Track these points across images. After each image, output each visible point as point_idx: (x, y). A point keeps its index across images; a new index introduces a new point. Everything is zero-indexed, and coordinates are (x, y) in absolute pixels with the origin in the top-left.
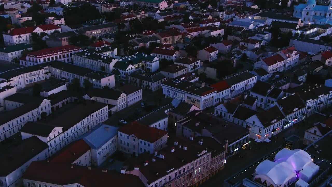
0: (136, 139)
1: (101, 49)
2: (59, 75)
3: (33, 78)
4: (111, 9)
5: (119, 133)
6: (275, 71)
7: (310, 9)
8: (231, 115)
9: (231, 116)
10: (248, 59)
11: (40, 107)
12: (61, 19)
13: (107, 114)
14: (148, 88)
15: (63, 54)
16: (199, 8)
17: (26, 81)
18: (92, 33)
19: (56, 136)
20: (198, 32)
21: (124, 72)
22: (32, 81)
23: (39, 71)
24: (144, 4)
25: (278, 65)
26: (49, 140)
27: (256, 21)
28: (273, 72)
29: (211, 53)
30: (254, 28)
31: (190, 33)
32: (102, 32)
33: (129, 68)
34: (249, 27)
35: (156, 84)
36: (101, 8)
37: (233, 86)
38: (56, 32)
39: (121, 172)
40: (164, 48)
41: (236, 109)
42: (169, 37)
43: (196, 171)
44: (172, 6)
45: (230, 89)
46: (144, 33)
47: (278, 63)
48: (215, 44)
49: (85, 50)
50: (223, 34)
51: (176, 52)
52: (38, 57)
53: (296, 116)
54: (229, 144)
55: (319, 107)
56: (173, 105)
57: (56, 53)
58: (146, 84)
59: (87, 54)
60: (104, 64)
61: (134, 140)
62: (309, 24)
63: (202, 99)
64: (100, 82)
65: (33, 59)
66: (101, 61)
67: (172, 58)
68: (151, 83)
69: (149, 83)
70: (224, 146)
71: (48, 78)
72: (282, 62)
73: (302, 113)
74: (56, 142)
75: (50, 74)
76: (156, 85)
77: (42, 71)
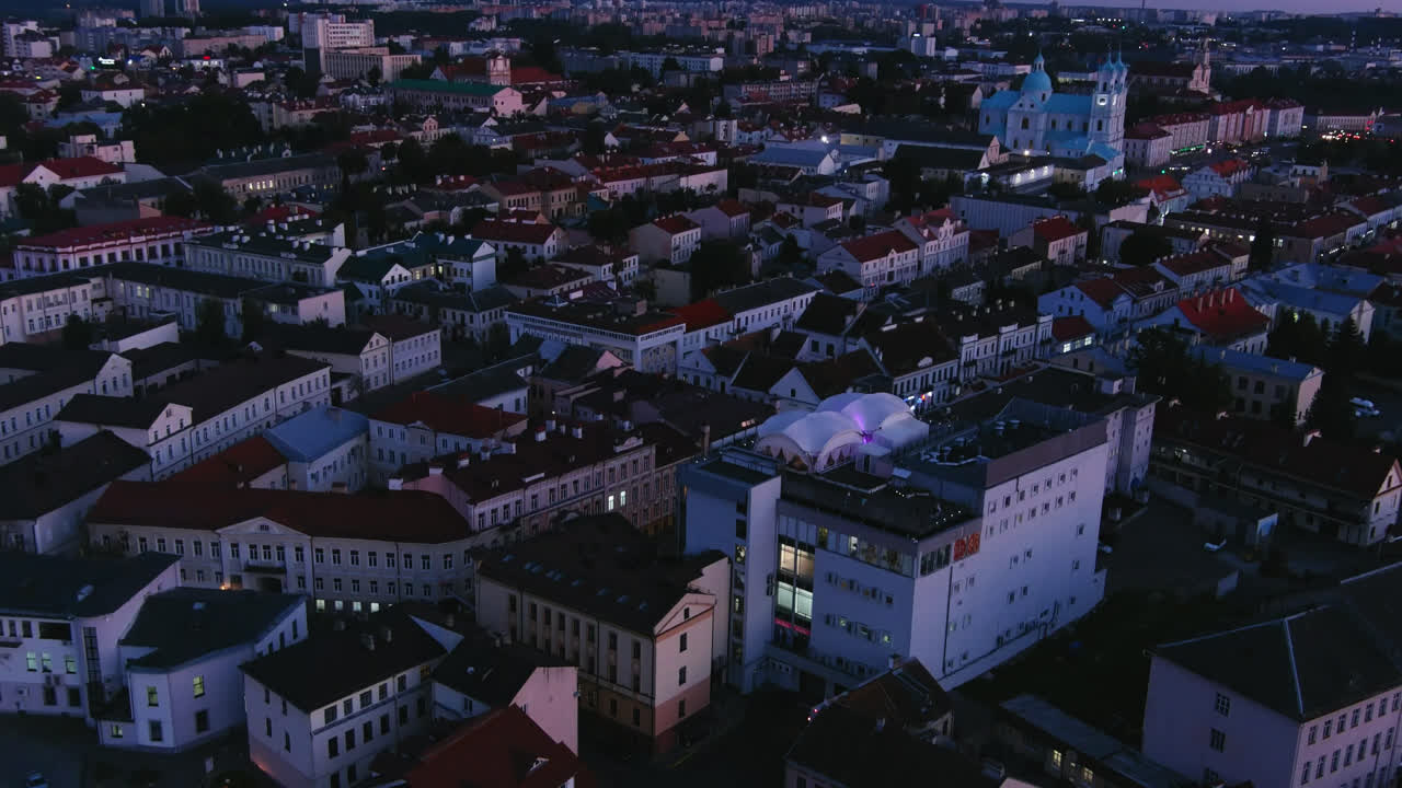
0: (429, 436)
1: (286, 227)
2: (145, 304)
3: (51, 312)
4: (308, 115)
5: (374, 425)
6: (885, 282)
7: (1032, 106)
8: (725, 379)
9: (727, 384)
10: (805, 254)
11: (99, 380)
12: (122, 143)
13: (328, 395)
14: (459, 332)
15: (151, 244)
16: (645, 111)
17: (27, 323)
18: (244, 186)
19: (172, 431)
20: (634, 181)
21: (374, 288)
22: (49, 323)
23: (72, 289)
24: (433, 101)
25: (896, 262)
26: (152, 440)
27: (844, 151)
28: (877, 284)
29: (677, 236)
30: (837, 172)
31: (607, 184)
32: (282, 183)
33: (393, 277)
34: (817, 166)
35: (487, 318)
36: (270, 112)
37: (741, 316)
38: (107, 182)
39: (391, 488)
40: (514, 221)
41: (742, 364)
42: (530, 196)
43: (611, 498)
44: (541, 108)
45: (730, 323)
46: (439, 182)
47: (893, 254)
48: (693, 211)
49: (231, 228)
50: (724, 186)
51: (554, 233)
52: (59, 250)
53: (930, 382)
54: (711, 440)
55: (1005, 366)
56: (544, 356)
57: (126, 241)
58: (454, 318)
59: (241, 239)
60: (303, 267)
61: (423, 440)
62: (1027, 153)
63: (637, 345)
64: (295, 312)
65: (41, 260)
66: (294, 256)
67: (543, 251)
68: (472, 314)
69: (463, 316)
70: (699, 445)
71: (103, 320)
72: (910, 253)
73: (948, 376)
74: (174, 454)
75: (108, 305)
76: (488, 324)
77: (84, 291)
